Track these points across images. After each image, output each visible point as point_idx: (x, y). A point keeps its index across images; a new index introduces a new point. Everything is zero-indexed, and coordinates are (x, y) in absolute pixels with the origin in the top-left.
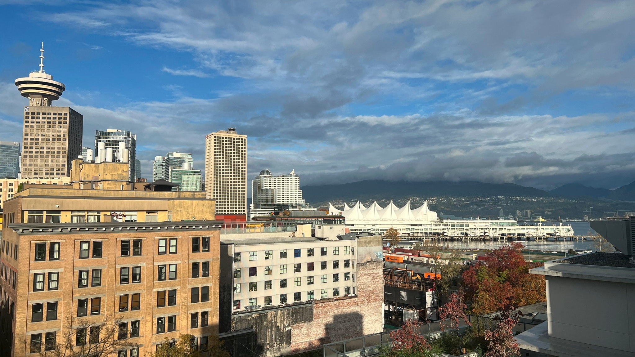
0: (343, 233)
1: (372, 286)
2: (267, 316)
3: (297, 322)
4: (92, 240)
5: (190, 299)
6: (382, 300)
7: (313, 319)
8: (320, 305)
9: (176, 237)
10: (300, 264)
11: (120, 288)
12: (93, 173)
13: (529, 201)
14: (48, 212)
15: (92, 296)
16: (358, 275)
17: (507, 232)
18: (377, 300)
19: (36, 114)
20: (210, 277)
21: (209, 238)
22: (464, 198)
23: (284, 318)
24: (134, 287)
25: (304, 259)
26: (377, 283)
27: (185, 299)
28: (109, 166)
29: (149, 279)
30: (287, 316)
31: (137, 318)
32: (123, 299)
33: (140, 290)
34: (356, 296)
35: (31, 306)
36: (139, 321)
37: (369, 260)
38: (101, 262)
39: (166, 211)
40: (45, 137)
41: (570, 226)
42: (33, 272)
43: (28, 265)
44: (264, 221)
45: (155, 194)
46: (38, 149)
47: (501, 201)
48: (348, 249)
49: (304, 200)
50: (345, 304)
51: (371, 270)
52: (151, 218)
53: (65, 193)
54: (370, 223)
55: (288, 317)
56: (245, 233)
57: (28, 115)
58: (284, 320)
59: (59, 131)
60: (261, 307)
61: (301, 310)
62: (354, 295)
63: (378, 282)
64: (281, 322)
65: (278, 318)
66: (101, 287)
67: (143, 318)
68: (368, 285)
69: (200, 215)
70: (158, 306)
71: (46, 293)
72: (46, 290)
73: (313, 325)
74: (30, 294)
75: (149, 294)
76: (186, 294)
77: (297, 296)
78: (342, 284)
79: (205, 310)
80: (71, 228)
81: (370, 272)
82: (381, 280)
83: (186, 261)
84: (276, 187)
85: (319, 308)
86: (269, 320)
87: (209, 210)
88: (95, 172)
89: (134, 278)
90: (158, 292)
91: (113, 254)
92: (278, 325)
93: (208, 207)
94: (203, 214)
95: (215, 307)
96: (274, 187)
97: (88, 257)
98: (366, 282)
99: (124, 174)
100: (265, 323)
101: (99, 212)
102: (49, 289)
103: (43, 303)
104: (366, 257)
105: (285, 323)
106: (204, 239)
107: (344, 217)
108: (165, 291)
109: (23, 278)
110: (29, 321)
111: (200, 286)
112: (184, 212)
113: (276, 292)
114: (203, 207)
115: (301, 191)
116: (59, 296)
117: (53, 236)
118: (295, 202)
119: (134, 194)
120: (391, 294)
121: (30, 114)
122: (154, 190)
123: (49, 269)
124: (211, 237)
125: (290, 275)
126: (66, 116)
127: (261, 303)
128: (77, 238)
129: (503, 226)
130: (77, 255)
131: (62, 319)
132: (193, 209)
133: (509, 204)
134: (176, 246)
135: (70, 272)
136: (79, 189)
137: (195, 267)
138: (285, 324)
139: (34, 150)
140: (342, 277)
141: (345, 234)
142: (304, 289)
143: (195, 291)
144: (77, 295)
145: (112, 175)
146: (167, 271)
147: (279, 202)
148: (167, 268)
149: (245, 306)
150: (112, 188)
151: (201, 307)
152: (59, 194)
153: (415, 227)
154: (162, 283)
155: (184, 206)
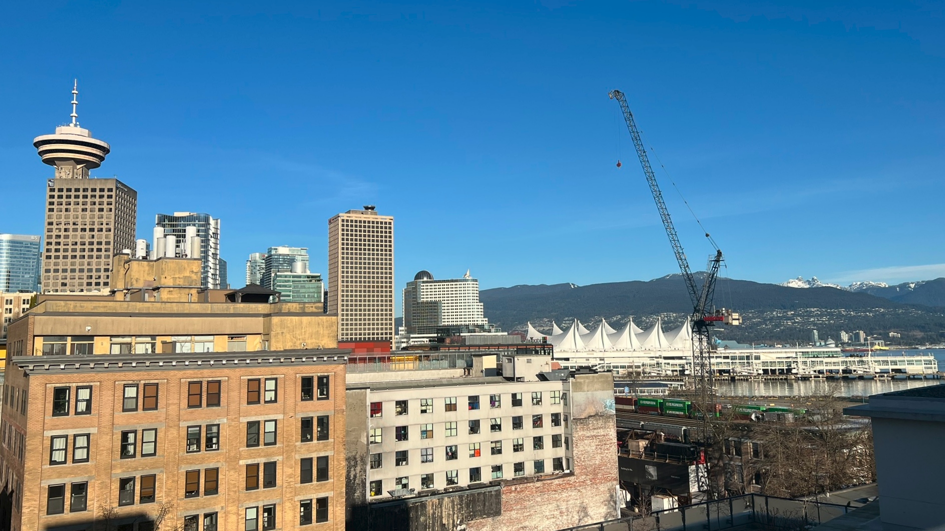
0: (547, 369)
1: (598, 457)
2: (425, 507)
3: (475, 516)
4: (143, 382)
5: (298, 477)
6: (615, 480)
7: (502, 512)
8: (513, 488)
9: (275, 376)
10: (479, 421)
11: (186, 459)
12: (146, 275)
13: (860, 316)
14: (75, 337)
15: (141, 471)
16: (574, 439)
17: (824, 368)
18: (607, 480)
19: (65, 190)
20: (331, 440)
21: (327, 377)
22: (752, 312)
23: (453, 510)
24: (209, 458)
25: (484, 413)
26: (606, 451)
27: (290, 476)
28: (169, 264)
29: (233, 445)
30: (459, 506)
31: (214, 509)
32: (192, 477)
33: (217, 462)
34: (571, 474)
35: (45, 489)
36: (217, 512)
37: (592, 414)
38: (157, 417)
39: (260, 334)
40: (79, 227)
41: (931, 355)
42: (49, 434)
43: (42, 423)
44: (420, 351)
45: (241, 307)
46: (68, 245)
47: (813, 316)
48: (557, 395)
49: (487, 319)
50: (553, 487)
51: (596, 431)
52: (237, 346)
53: (102, 307)
54: (595, 355)
55: (460, 509)
56: (389, 370)
57: (53, 193)
58: (454, 514)
59: (100, 216)
60: (416, 492)
61: (482, 497)
62: (568, 471)
63: (608, 449)
64: (449, 517)
65: (444, 510)
66: (156, 457)
67: (222, 508)
68: (591, 455)
69: (314, 340)
70: (247, 489)
71: (69, 467)
72: (69, 464)
73: (501, 523)
74: (45, 469)
75: (233, 469)
76: (291, 468)
77: (475, 473)
78: (548, 453)
79: (322, 495)
80: (111, 361)
81: (595, 433)
82: (613, 447)
83: (292, 414)
84: (442, 299)
85: (510, 493)
86: (429, 514)
87: (327, 332)
88: (148, 274)
89: (209, 443)
90: (248, 466)
91: (175, 404)
92: (445, 521)
93: (327, 327)
94: (318, 340)
95: (339, 490)
96: (437, 299)
97: (136, 409)
98: (589, 449)
99: (194, 277)
100: (422, 519)
101: (153, 337)
102: (74, 461)
103: (65, 484)
104: (586, 408)
105: (455, 518)
106: (320, 379)
107: (551, 345)
108: (258, 465)
109: (34, 443)
110: (42, 512)
111: (314, 456)
112: (288, 336)
113: (440, 467)
114: (319, 327)
115: (482, 304)
116: (91, 472)
117: (82, 375)
118: (472, 323)
119: (207, 308)
120: (631, 470)
121: (56, 190)
122: (240, 301)
123: (75, 428)
124: (332, 375)
125: (463, 440)
126: (110, 193)
127: (416, 485)
128: (119, 378)
129: (817, 357)
130: (119, 406)
131: (95, 511)
132: (303, 331)
133: (826, 320)
134: (276, 391)
135: (107, 434)
136: (124, 301)
137: (306, 424)
138: (456, 520)
139: (61, 247)
140: (548, 442)
141: (551, 371)
142: (486, 462)
143: (306, 463)
144: (119, 471)
145: (174, 278)
146: (262, 432)
147: (446, 323)
148: (262, 426)
149: (389, 490)
150: (174, 298)
151: (317, 491)
152: (92, 309)
153: (671, 361)
154: (253, 451)
155: (289, 325)
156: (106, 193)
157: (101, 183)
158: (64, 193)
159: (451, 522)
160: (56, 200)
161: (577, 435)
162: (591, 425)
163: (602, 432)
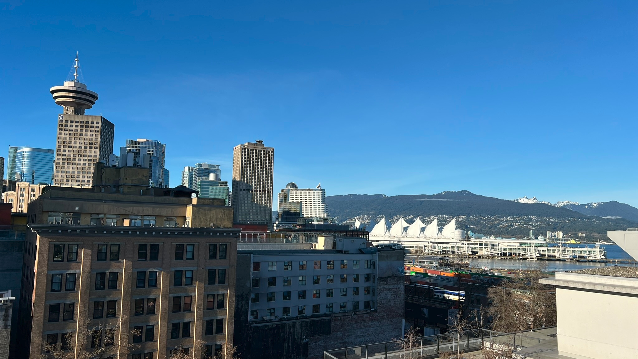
0: (364, 247)
1: (392, 302)
2: (284, 327)
3: (315, 334)
4: (110, 243)
6: (402, 316)
7: (331, 332)
8: (339, 318)
9: (193, 243)
10: (320, 276)
11: (136, 292)
12: (114, 177)
13: (561, 222)
15: (108, 298)
16: (378, 290)
18: (397, 316)
19: (69, 122)
20: (226, 284)
21: (226, 245)
22: (494, 217)
23: (302, 330)
24: (150, 292)
27: (200, 305)
28: (129, 171)
29: (165, 284)
32: (139, 303)
33: (155, 294)
34: (375, 311)
35: (48, 306)
36: (154, 325)
37: (390, 275)
38: (118, 266)
39: (185, 217)
40: (78, 145)
42: (51, 272)
43: (47, 266)
45: (173, 199)
46: (71, 156)
47: (531, 221)
48: (369, 262)
50: (364, 319)
53: (86, 195)
54: (396, 239)
55: (306, 329)
57: (62, 123)
59: (91, 139)
60: (279, 318)
61: (319, 323)
62: (373, 309)
63: (398, 297)
64: (298, 334)
65: (296, 330)
67: (157, 322)
68: (388, 300)
69: (218, 222)
70: (174, 312)
71: (63, 294)
72: (63, 291)
73: (331, 338)
74: (48, 294)
75: (165, 299)
76: (201, 300)
77: (316, 308)
78: (362, 298)
79: (219, 317)
80: (90, 230)
81: (391, 287)
82: (402, 296)
83: (202, 267)
85: (337, 321)
86: (287, 331)
87: (227, 218)
90: (174, 298)
91: (130, 258)
92: (296, 336)
93: (227, 215)
94: (221, 222)
95: (230, 315)
96: (300, 201)
97: (105, 260)
98: (387, 296)
99: (144, 179)
100: (282, 334)
101: (118, 215)
102: (66, 290)
103: (60, 304)
104: (387, 271)
106: (221, 246)
107: (368, 232)
108: (180, 297)
109: (41, 278)
110: (45, 320)
111: (216, 293)
112: (202, 219)
113: (294, 303)
114: (222, 214)
115: (324, 205)
116: (76, 297)
117: (72, 237)
118: (320, 216)
119: (153, 199)
121: (64, 121)
122: (173, 196)
124: (229, 244)
125: (309, 287)
126: (97, 125)
127: (279, 314)
128: (95, 240)
130: (95, 257)
131: (78, 321)
132: (212, 216)
133: (540, 224)
134: (193, 252)
135: (87, 274)
136: (100, 193)
137: (212, 273)
138: (303, 336)
139: (66, 157)
140: (362, 291)
142: (323, 301)
144: (94, 297)
145: (132, 180)
146: (183, 277)
147: (305, 216)
148: (184, 274)
150: (132, 192)
151: (216, 315)
152: (79, 196)
153: (442, 245)
154: (178, 289)
155: (203, 212)
156: (95, 125)
157: (92, 118)
158: (69, 124)
159: (300, 337)
160: (63, 128)
161: (380, 288)
162: (389, 282)
163: (395, 286)
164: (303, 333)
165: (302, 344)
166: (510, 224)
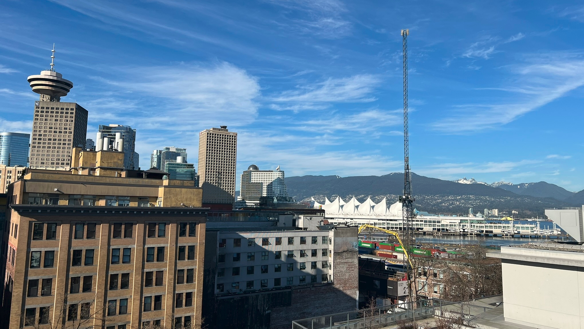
0: (322, 224)
1: (347, 275)
2: (248, 300)
3: (276, 306)
4: (87, 222)
6: (356, 287)
7: (292, 304)
8: (299, 290)
9: (165, 222)
10: (281, 251)
13: (497, 201)
15: (84, 274)
16: (334, 264)
18: (352, 287)
19: (45, 108)
20: (195, 260)
21: (195, 223)
22: (437, 196)
23: (264, 302)
24: (124, 267)
25: (284, 247)
27: (171, 280)
28: (105, 154)
29: (138, 260)
31: (125, 296)
32: (114, 278)
33: (129, 270)
34: (332, 283)
36: (127, 299)
37: (345, 250)
38: (95, 243)
40: (53, 130)
43: (26, 244)
45: (146, 181)
46: (46, 140)
47: (470, 200)
48: (326, 239)
50: (321, 291)
53: (64, 178)
54: (349, 217)
55: (268, 301)
57: (38, 110)
59: (66, 124)
60: (243, 291)
61: (281, 295)
63: (353, 270)
64: (261, 306)
65: (259, 302)
66: (93, 266)
67: (131, 296)
68: (344, 273)
69: (188, 202)
71: (41, 270)
73: (291, 309)
75: (138, 274)
76: (172, 275)
77: (277, 281)
79: (189, 291)
80: (68, 210)
81: (346, 261)
82: (356, 269)
83: (173, 244)
84: (263, 181)
85: (297, 293)
86: (250, 303)
87: (196, 197)
88: (92, 159)
90: (146, 273)
91: (106, 236)
92: (259, 308)
94: (191, 202)
95: (199, 288)
96: (260, 181)
97: (82, 238)
98: (342, 270)
99: (120, 162)
100: (246, 306)
101: (94, 196)
103: (38, 279)
104: (342, 246)
106: (191, 224)
107: (324, 210)
108: (152, 272)
109: (21, 255)
111: (186, 268)
112: (173, 199)
113: (257, 277)
114: (191, 195)
116: (54, 273)
117: (51, 217)
118: (279, 196)
119: (127, 181)
121: (40, 108)
122: (146, 178)
123: (46, 247)
124: (198, 222)
125: (271, 261)
126: (72, 111)
127: (243, 287)
128: (73, 219)
130: (72, 235)
131: (55, 295)
132: (182, 196)
133: (479, 203)
134: (165, 230)
135: (65, 251)
136: (78, 175)
137: (182, 250)
138: (265, 308)
139: (42, 141)
140: (319, 265)
142: (284, 275)
143: (181, 273)
145: (108, 163)
146: (156, 254)
147: (265, 196)
149: (227, 289)
150: (107, 174)
151: (186, 288)
152: (59, 179)
153: (390, 222)
154: (151, 264)
155: (174, 193)
156: (69, 111)
157: (67, 105)
158: (45, 110)
159: (262, 308)
160: (39, 114)
161: (336, 262)
162: (344, 256)
163: (350, 260)
164: (265, 305)
165: (265, 315)
166: (451, 202)
